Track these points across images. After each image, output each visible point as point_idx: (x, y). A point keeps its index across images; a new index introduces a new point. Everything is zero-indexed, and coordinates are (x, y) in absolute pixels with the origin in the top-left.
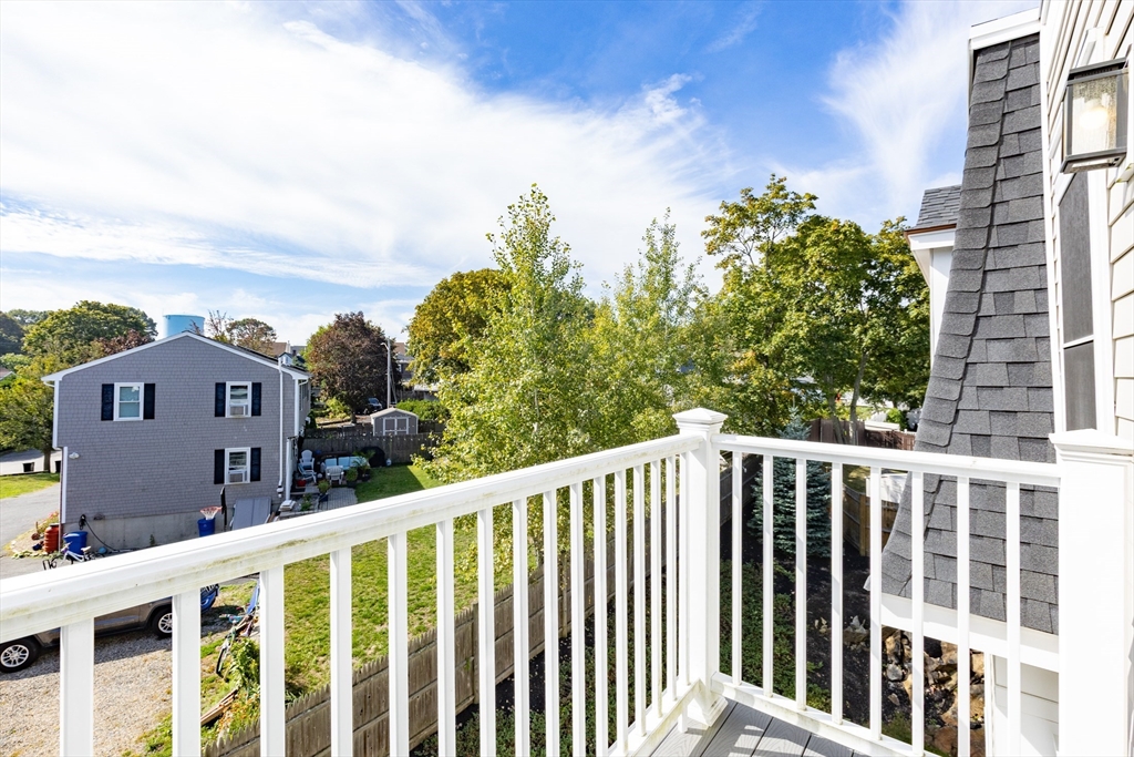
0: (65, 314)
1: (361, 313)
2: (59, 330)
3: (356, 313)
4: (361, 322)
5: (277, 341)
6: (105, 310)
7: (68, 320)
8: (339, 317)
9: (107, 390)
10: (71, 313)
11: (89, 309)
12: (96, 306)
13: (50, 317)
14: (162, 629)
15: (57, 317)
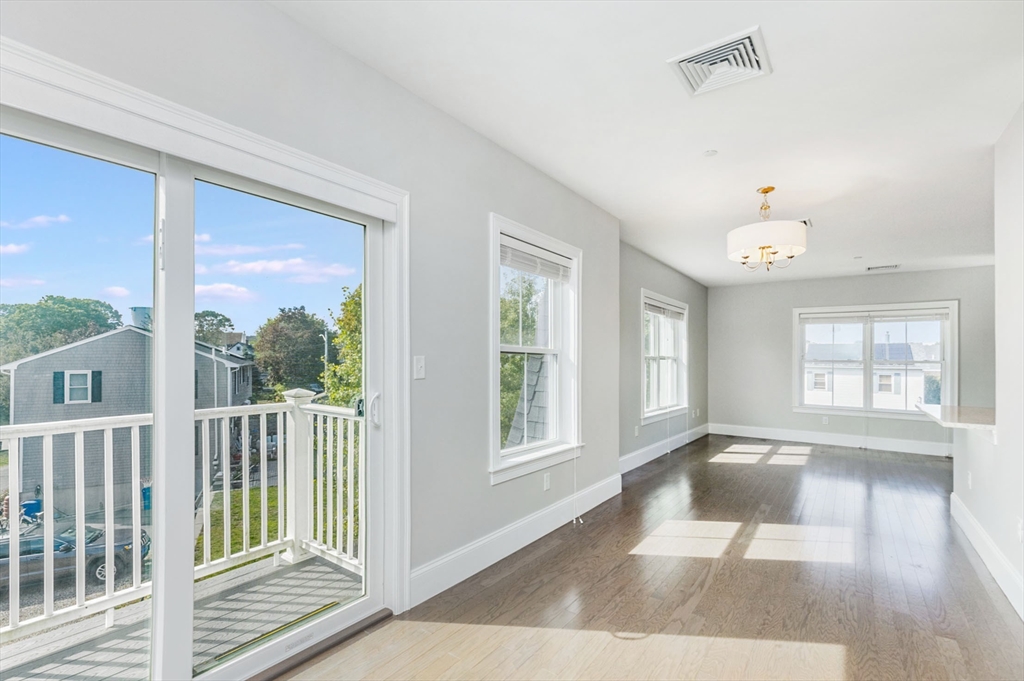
0: (32, 308)
1: (303, 308)
2: (25, 323)
3: (299, 307)
4: (303, 315)
5: (234, 332)
6: (69, 304)
7: (35, 313)
8: (282, 310)
9: (58, 377)
10: (38, 307)
11: (54, 303)
12: (62, 300)
13: (18, 311)
14: (99, 576)
15: (24, 311)
